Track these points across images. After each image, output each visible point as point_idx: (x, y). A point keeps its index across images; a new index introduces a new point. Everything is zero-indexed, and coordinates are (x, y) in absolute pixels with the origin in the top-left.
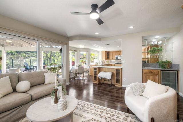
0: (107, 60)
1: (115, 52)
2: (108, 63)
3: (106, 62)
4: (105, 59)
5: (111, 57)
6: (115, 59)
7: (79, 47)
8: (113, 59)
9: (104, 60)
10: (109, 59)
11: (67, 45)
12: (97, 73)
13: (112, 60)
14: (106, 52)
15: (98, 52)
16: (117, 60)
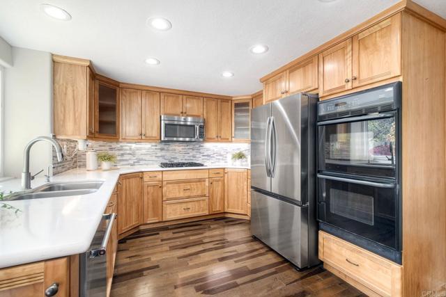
1: (162, 93)
2: (106, 164)
4: (91, 136)
6: (157, 140)
8: (142, 137)
10: (117, 140)
13: (136, 146)
14: (93, 73)
16: (166, 147)
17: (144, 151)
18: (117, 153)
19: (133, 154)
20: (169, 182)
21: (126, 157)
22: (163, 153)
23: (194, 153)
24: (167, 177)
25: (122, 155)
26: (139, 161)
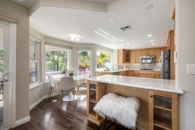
0: (126, 64)
1: (141, 50)
2: (127, 68)
3: (124, 66)
4: (124, 62)
5: (132, 59)
6: (139, 63)
7: (70, 38)
8: (136, 62)
9: (122, 64)
10: (130, 63)
11: (17, 24)
12: (97, 97)
13: (135, 64)
14: (124, 50)
15: (112, 51)
16: (143, 65)
17: (137, 66)
18: (131, 66)
19: (135, 66)
20: (141, 74)
21: (133, 67)
22: (143, 66)
23: (153, 66)
24: (140, 72)
25: (132, 66)
26: (136, 68)
